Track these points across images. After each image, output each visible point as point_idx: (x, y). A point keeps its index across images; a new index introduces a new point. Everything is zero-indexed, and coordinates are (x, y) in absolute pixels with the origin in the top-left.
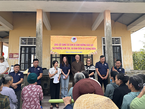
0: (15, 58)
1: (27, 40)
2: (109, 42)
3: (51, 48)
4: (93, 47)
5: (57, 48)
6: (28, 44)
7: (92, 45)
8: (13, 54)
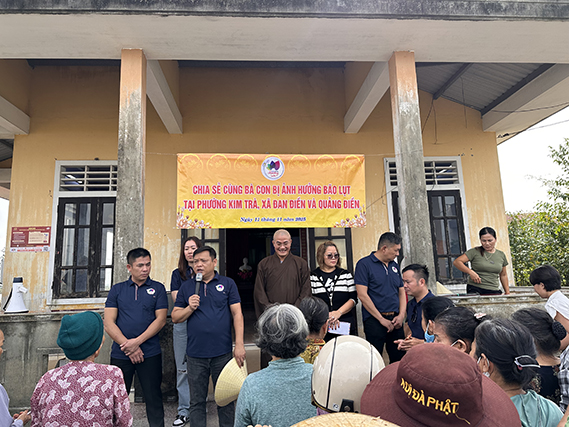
0: (35, 245)
1: (86, 173)
2: (415, 177)
3: (180, 204)
4: (348, 197)
5: (205, 204)
6: (90, 189)
7: (346, 190)
8: (26, 231)
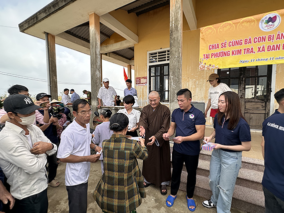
0: (143, 83)
1: (157, 55)
3: (201, 56)
5: (216, 55)
6: (159, 61)
